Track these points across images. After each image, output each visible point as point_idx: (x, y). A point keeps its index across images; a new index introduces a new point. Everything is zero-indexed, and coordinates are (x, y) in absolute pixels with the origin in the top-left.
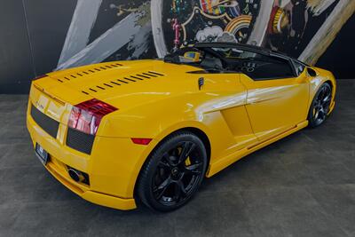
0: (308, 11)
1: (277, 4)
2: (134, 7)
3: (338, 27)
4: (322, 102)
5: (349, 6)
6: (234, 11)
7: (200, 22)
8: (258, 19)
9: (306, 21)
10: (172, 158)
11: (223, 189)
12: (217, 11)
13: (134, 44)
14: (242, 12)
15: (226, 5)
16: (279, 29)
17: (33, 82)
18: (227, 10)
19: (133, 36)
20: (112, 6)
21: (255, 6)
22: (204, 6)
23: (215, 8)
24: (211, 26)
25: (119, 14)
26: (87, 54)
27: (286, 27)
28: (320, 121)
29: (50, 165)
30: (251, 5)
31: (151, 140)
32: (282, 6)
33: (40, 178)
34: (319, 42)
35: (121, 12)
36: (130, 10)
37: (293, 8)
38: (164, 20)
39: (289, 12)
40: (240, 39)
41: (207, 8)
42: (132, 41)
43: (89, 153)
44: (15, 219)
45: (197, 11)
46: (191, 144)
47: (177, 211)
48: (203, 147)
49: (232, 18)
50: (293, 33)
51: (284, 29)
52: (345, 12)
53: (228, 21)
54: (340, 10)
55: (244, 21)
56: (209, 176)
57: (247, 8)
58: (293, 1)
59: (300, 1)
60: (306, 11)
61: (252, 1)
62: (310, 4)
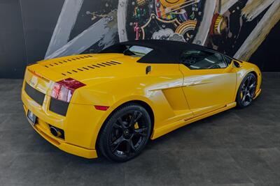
0: (243, 18)
1: (217, 12)
2: (104, 14)
3: (267, 30)
4: (248, 88)
5: (276, 14)
6: (182, 17)
7: (156, 25)
8: (201, 25)
9: (241, 25)
10: (125, 123)
11: (163, 149)
12: (169, 17)
13: (104, 42)
14: (189, 18)
15: (176, 13)
16: (219, 31)
17: (28, 67)
18: (177, 16)
19: (104, 35)
20: (88, 13)
21: (200, 13)
22: (159, 13)
23: (168, 14)
24: (164, 28)
25: (93, 19)
26: (68, 49)
27: (224, 29)
28: (247, 103)
29: (37, 126)
30: (196, 13)
31: (108, 107)
32: (222, 13)
33: (30, 137)
34: (252, 42)
35: (95, 17)
36: (101, 16)
37: (231, 15)
38: (128, 23)
39: (227, 18)
40: (188, 39)
41: (162, 14)
42: (102, 39)
43: (65, 115)
44: (11, 163)
45: (153, 17)
46: (138, 113)
47: (128, 163)
48: (148, 116)
49: (181, 22)
50: (230, 35)
51: (223, 32)
52: (272, 18)
53: (178, 25)
54: (269, 17)
55: (191, 25)
56: (153, 138)
57: (193, 15)
58: (230, 10)
59: (236, 10)
60: (241, 18)
61: (197, 9)
62: (244, 12)
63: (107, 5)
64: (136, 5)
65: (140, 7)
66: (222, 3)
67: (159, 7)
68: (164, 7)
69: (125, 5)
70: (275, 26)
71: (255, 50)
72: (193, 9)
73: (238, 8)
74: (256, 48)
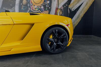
0: (69, 9)
1: (57, 7)
2: (10, 8)
3: (82, 15)
6: (42, 10)
8: (51, 12)
9: (69, 13)
12: (37, 10)
14: (45, 10)
15: (39, 8)
18: (40, 9)
20: (4, 8)
21: (50, 8)
22: (32, 8)
23: (36, 8)
30: (48, 8)
32: (59, 7)
37: (63, 8)
39: (62, 10)
41: (33, 9)
45: (30, 10)
49: (42, 12)
52: (84, 10)
54: (82, 9)
55: (46, 13)
57: (47, 9)
58: (63, 6)
59: (66, 6)
60: (68, 9)
61: (48, 6)
62: (70, 7)
63: (11, 5)
64: (23, 5)
65: (24, 6)
66: (59, 3)
67: (32, 5)
68: (34, 6)
69: (18, 5)
70: (86, 13)
71: (77, 25)
72: (47, 6)
73: (67, 5)
74: (77, 23)
